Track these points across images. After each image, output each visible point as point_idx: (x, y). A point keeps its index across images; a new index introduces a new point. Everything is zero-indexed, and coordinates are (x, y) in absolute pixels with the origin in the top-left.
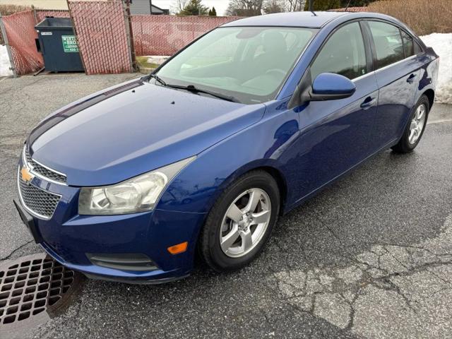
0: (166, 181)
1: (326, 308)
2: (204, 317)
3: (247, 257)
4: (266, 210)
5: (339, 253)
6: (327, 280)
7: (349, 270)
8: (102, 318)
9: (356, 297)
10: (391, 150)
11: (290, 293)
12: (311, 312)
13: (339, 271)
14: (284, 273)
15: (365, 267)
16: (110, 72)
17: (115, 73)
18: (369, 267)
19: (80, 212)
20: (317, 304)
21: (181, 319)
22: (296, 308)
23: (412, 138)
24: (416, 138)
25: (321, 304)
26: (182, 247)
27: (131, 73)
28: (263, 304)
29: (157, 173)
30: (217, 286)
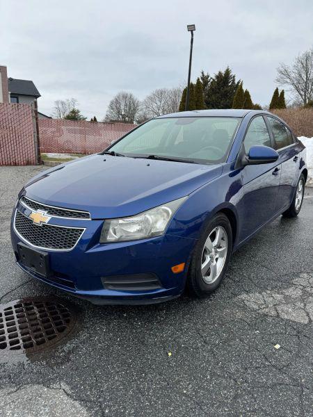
0: (171, 213)
1: (287, 313)
2: (199, 326)
3: (214, 285)
4: (224, 248)
5: (279, 280)
6: (279, 297)
7: (291, 290)
8: (114, 336)
9: (305, 305)
10: (281, 216)
11: (256, 307)
12: (278, 316)
13: (284, 291)
14: (245, 295)
15: (302, 287)
16: (15, 164)
17: (21, 165)
18: (304, 287)
19: (101, 241)
20: (280, 312)
21: (181, 330)
22: (266, 315)
23: (297, 206)
24: (299, 206)
25: (283, 311)
26: (180, 268)
27: (36, 165)
28: (239, 315)
29: (163, 207)
30: (198, 307)
